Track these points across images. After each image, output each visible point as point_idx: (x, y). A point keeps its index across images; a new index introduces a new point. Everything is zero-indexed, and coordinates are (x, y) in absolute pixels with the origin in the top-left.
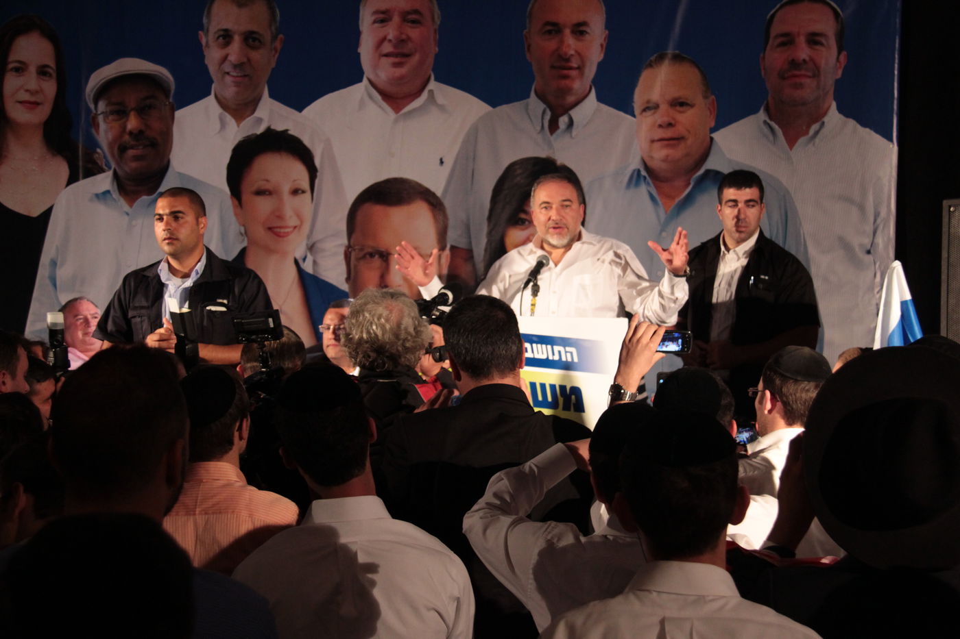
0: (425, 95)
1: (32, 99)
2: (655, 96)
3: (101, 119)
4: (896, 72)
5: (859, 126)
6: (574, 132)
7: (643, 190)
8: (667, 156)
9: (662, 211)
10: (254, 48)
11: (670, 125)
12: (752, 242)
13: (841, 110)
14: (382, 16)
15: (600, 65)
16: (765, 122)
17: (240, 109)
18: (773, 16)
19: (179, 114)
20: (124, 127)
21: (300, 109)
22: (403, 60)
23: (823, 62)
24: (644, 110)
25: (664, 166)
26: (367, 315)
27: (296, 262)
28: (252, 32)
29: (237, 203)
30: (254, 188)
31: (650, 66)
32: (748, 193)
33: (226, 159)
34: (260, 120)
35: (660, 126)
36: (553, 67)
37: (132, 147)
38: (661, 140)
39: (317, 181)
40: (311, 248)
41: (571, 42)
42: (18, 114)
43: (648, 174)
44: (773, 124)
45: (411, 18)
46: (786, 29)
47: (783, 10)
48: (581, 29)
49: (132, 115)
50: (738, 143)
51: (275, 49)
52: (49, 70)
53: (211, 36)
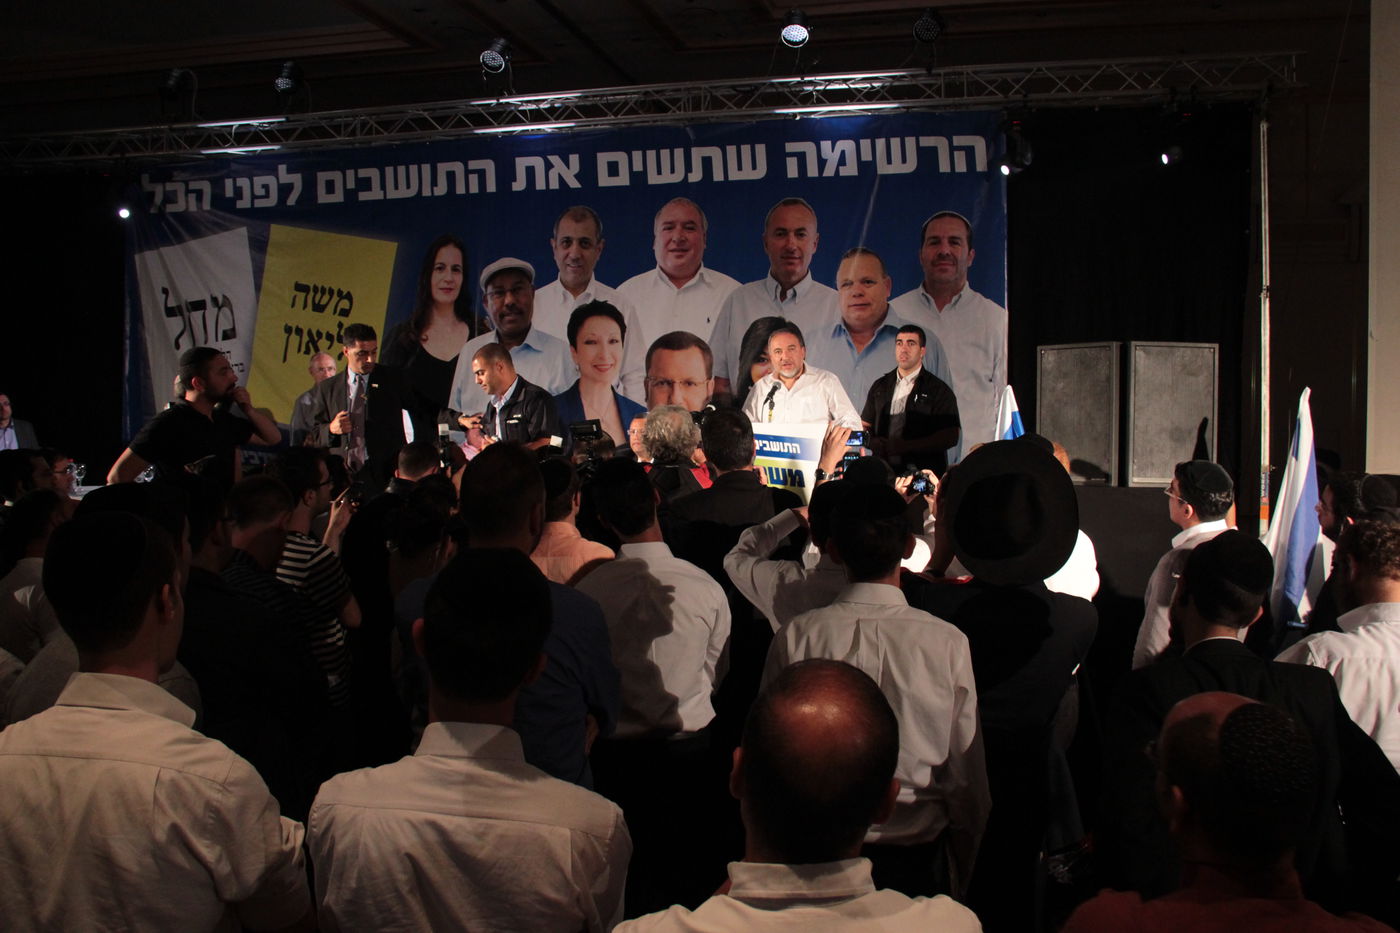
0: (697, 276)
1: (448, 287)
2: (851, 276)
3: (489, 297)
4: (1006, 263)
5: (983, 298)
6: (797, 300)
7: (843, 339)
8: (859, 316)
9: (856, 353)
10: (584, 248)
11: (861, 295)
12: (916, 372)
13: (971, 287)
14: (669, 225)
15: (814, 256)
16: (923, 294)
17: (577, 288)
18: (926, 226)
19: (537, 292)
20: (503, 302)
22: (683, 253)
23: (960, 256)
24: (844, 286)
25: (857, 323)
26: (658, 422)
27: (612, 388)
28: (584, 238)
29: (574, 349)
30: (585, 339)
31: (847, 256)
32: (914, 336)
33: (567, 321)
34: (589, 295)
35: (854, 296)
36: (782, 257)
37: (508, 315)
38: (855, 305)
39: (626, 334)
40: (622, 379)
41: (794, 242)
42: (439, 296)
43: (847, 328)
44: (928, 295)
45: (688, 226)
46: (936, 234)
47: (935, 220)
48: (802, 232)
49: (508, 294)
50: (906, 308)
51: (599, 248)
52: (459, 268)
53: (559, 241)
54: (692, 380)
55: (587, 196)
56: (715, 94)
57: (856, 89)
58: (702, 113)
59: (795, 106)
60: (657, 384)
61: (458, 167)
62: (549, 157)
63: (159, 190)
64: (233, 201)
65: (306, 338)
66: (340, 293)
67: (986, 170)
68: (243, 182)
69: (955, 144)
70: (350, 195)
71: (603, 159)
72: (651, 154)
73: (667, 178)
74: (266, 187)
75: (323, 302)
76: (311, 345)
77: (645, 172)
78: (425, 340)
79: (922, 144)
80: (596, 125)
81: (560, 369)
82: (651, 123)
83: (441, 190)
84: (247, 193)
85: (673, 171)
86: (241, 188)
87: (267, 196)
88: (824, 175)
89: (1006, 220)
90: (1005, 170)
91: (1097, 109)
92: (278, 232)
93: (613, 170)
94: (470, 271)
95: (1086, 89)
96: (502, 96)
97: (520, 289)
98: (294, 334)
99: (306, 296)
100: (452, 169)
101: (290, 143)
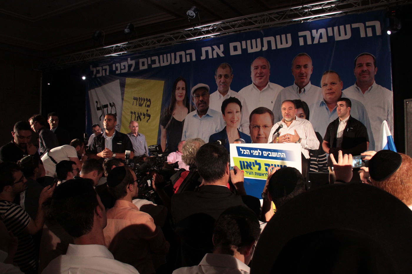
0: (267, 86)
1: (181, 95)
2: (326, 82)
3: (194, 98)
4: (391, 72)
5: (382, 87)
6: (305, 93)
7: (324, 107)
8: (330, 97)
9: (329, 112)
10: (227, 78)
11: (331, 89)
12: (348, 118)
13: (377, 83)
14: (256, 67)
15: (311, 75)
16: (356, 87)
17: (224, 93)
18: (356, 59)
19: (210, 95)
20: (199, 99)
21: (238, 92)
22: (262, 78)
23: (371, 71)
24: (323, 86)
25: (329, 100)
26: (187, 146)
27: (238, 129)
28: (226, 75)
29: (224, 115)
30: (228, 111)
31: (325, 74)
33: (221, 105)
34: (228, 95)
36: (299, 76)
37: (201, 104)
38: (328, 93)
39: (242, 109)
40: (241, 126)
41: (303, 70)
42: (178, 98)
43: (326, 103)
44: (358, 87)
45: (263, 67)
46: (360, 62)
47: (359, 57)
48: (306, 66)
49: (201, 97)
50: (350, 93)
51: (232, 78)
52: (184, 88)
53: (217, 76)
54: (267, 125)
55: (227, 59)
56: (271, 17)
57: (325, 8)
58: (266, 24)
59: (302, 17)
60: (254, 127)
61: (183, 53)
62: (213, 46)
63: (95, 70)
64: (115, 71)
65: (137, 115)
66: (147, 99)
67: (381, 34)
68: (118, 65)
69: (367, 25)
70: (149, 66)
71: (232, 45)
72: (249, 42)
73: (255, 50)
74: (124, 66)
75: (142, 103)
76: (138, 118)
77: (247, 49)
78: (174, 114)
79: (353, 27)
80: (228, 33)
81: (219, 123)
82: (248, 30)
83: (178, 61)
84: (119, 69)
85: (257, 47)
86: (117, 67)
87: (125, 69)
88: (314, 43)
89: (390, 54)
90: (389, 33)
92: (129, 80)
93: (235, 49)
94: (187, 89)
96: (196, 26)
97: (204, 94)
98: (133, 114)
99: (137, 101)
100: (181, 54)
101: (130, 50)
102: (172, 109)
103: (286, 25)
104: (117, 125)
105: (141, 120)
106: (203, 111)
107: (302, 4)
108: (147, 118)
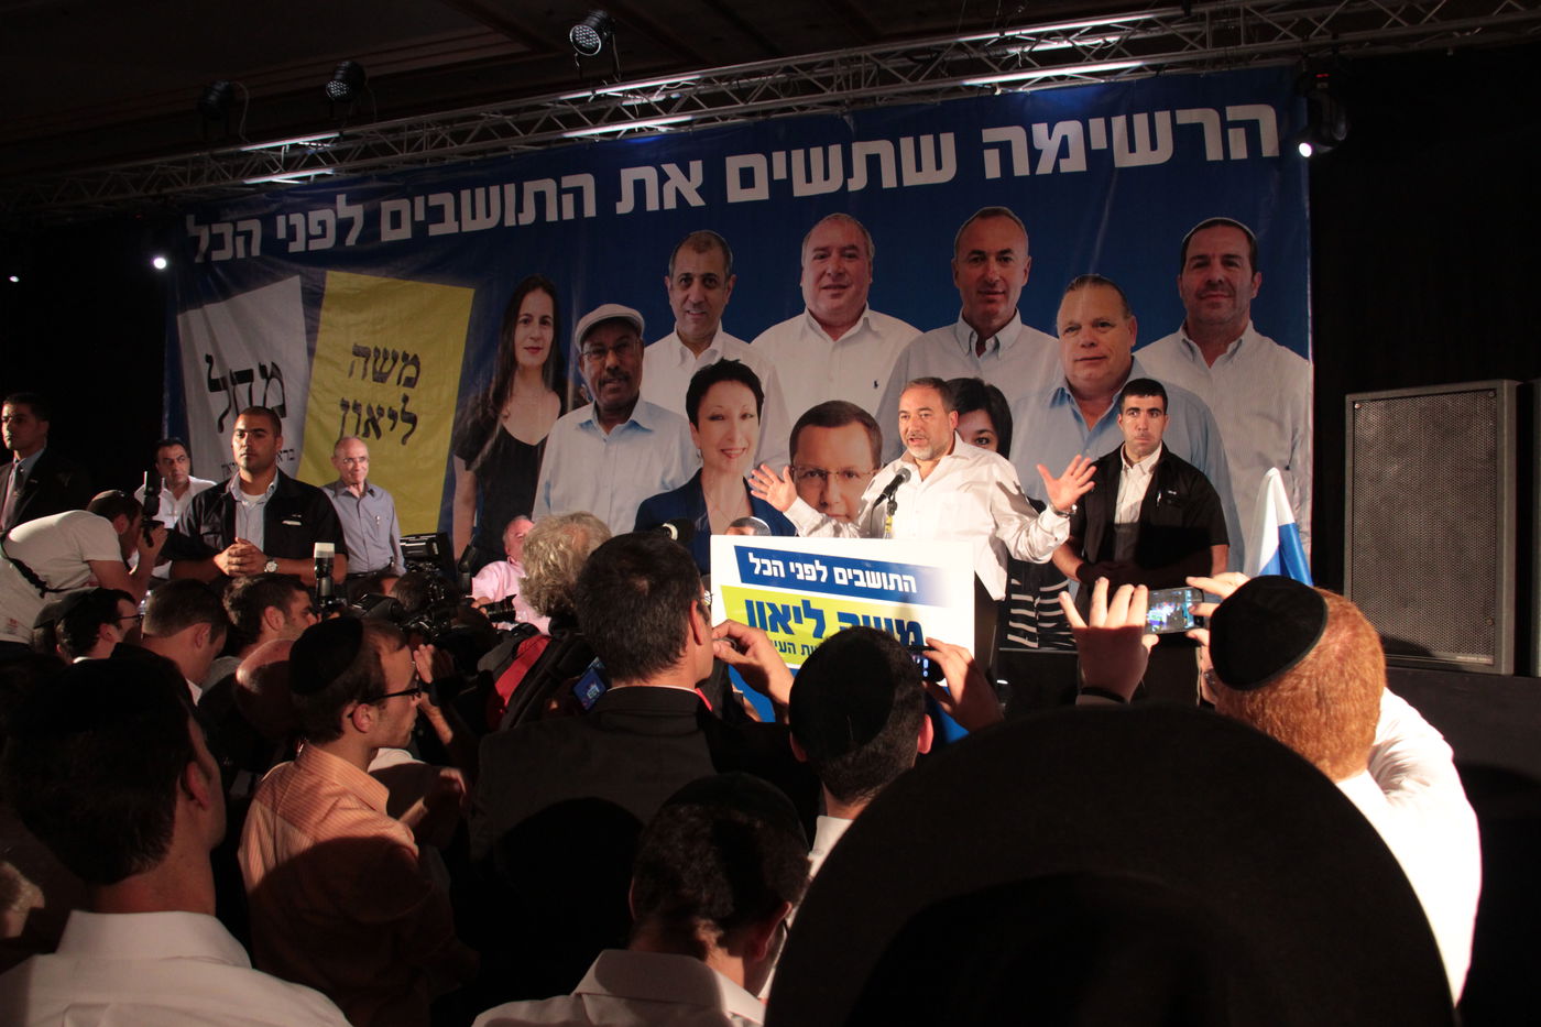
0: (861, 322)
1: (535, 345)
2: (1077, 317)
3: (585, 358)
4: (1309, 292)
5: (1275, 344)
6: (1000, 354)
7: (1067, 409)
8: (1090, 375)
9: (1085, 427)
10: (710, 288)
11: (1092, 345)
13: (1257, 329)
14: (822, 253)
15: (1024, 289)
16: (1184, 340)
17: (698, 343)
18: (1188, 239)
19: (647, 350)
20: (603, 364)
21: (749, 342)
22: (841, 291)
23: (1238, 283)
24: (1067, 331)
25: (1087, 384)
26: (541, 544)
27: (745, 484)
28: (709, 274)
29: (695, 428)
30: (710, 414)
31: (1072, 288)
32: (1150, 401)
33: (687, 389)
34: (715, 352)
35: (1083, 346)
36: (979, 292)
37: (610, 382)
38: (1082, 360)
39: (763, 406)
41: (996, 270)
42: (523, 357)
43: (1072, 393)
44: (1191, 342)
45: (848, 253)
46: (1201, 251)
47: (1201, 232)
48: (1006, 256)
49: (610, 354)
50: (1161, 360)
51: (729, 288)
52: (548, 320)
53: (675, 280)
54: (854, 470)
55: (713, 216)
56: (883, 66)
57: (1083, 47)
58: (864, 92)
59: (995, 74)
60: (805, 476)
61: (548, 186)
62: (663, 166)
63: (205, 234)
64: (285, 243)
65: (365, 417)
66: (405, 356)
67: (1277, 154)
68: (297, 219)
69: (1229, 118)
70: (419, 229)
71: (734, 164)
72: (798, 156)
73: (819, 187)
74: (322, 223)
75: (385, 370)
76: (370, 424)
77: (788, 182)
78: (506, 417)
79: (1179, 122)
80: (723, 119)
81: (677, 455)
82: (797, 113)
83: (528, 217)
84: (301, 234)
85: (826, 177)
87: (323, 235)
88: (1038, 173)
89: (1308, 228)
90: (1305, 150)
91: (1450, 53)
92: (337, 281)
93: (747, 178)
94: (561, 324)
95: (1430, 21)
96: (602, 86)
97: (624, 343)
98: (351, 411)
99: (366, 362)
100: (541, 189)
101: (346, 165)
102: (502, 395)
103: (938, 100)
104: (285, 451)
105: (379, 435)
106: (618, 409)
107: (1001, 26)
108: (406, 427)
